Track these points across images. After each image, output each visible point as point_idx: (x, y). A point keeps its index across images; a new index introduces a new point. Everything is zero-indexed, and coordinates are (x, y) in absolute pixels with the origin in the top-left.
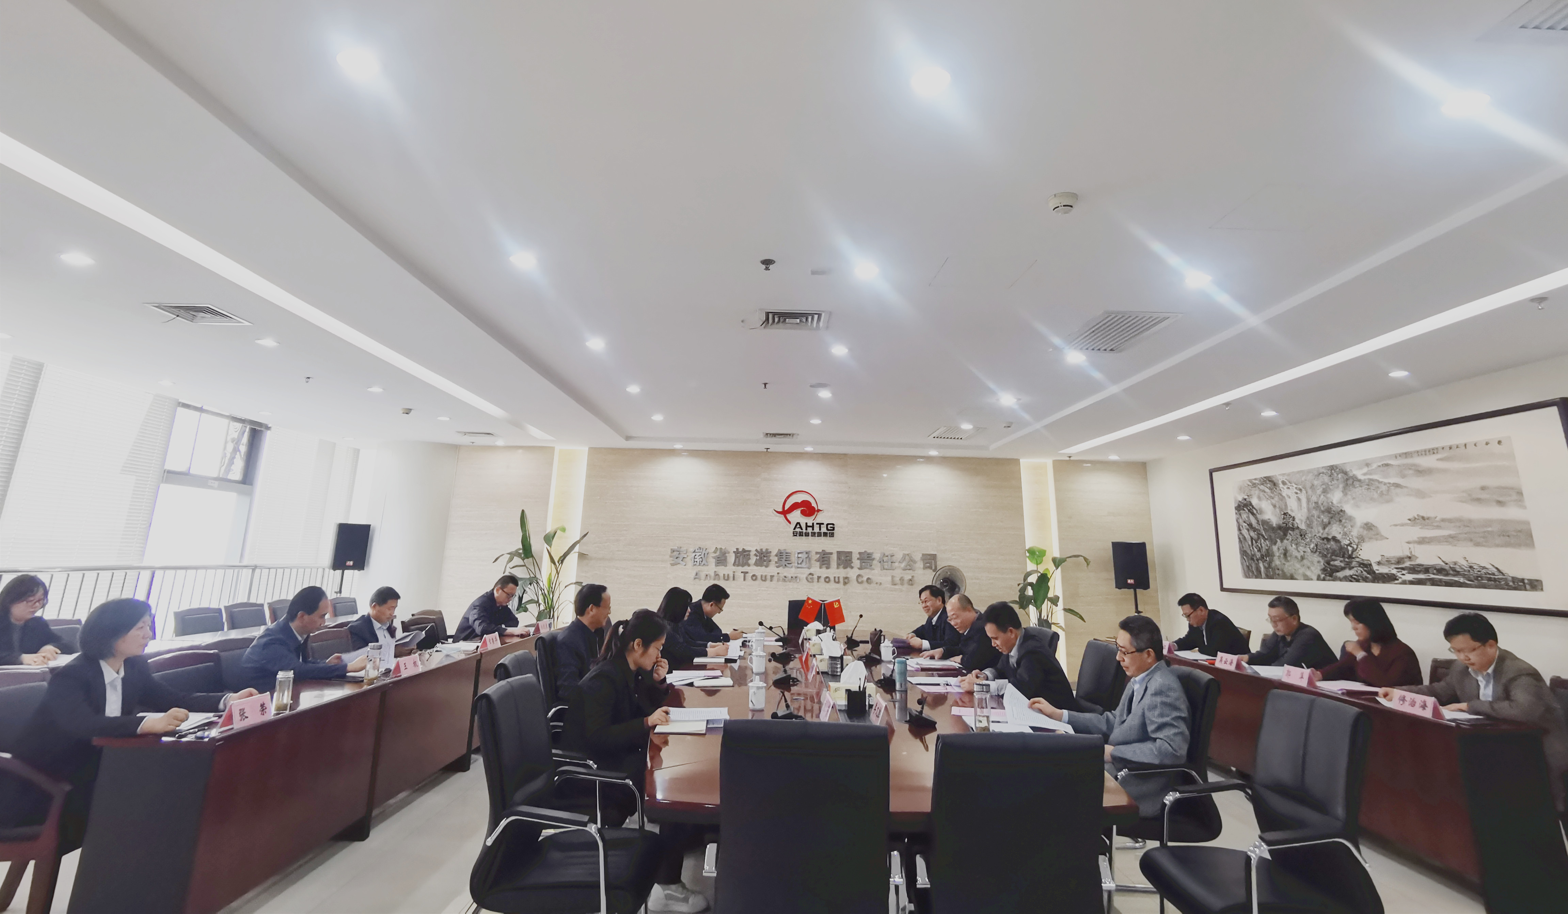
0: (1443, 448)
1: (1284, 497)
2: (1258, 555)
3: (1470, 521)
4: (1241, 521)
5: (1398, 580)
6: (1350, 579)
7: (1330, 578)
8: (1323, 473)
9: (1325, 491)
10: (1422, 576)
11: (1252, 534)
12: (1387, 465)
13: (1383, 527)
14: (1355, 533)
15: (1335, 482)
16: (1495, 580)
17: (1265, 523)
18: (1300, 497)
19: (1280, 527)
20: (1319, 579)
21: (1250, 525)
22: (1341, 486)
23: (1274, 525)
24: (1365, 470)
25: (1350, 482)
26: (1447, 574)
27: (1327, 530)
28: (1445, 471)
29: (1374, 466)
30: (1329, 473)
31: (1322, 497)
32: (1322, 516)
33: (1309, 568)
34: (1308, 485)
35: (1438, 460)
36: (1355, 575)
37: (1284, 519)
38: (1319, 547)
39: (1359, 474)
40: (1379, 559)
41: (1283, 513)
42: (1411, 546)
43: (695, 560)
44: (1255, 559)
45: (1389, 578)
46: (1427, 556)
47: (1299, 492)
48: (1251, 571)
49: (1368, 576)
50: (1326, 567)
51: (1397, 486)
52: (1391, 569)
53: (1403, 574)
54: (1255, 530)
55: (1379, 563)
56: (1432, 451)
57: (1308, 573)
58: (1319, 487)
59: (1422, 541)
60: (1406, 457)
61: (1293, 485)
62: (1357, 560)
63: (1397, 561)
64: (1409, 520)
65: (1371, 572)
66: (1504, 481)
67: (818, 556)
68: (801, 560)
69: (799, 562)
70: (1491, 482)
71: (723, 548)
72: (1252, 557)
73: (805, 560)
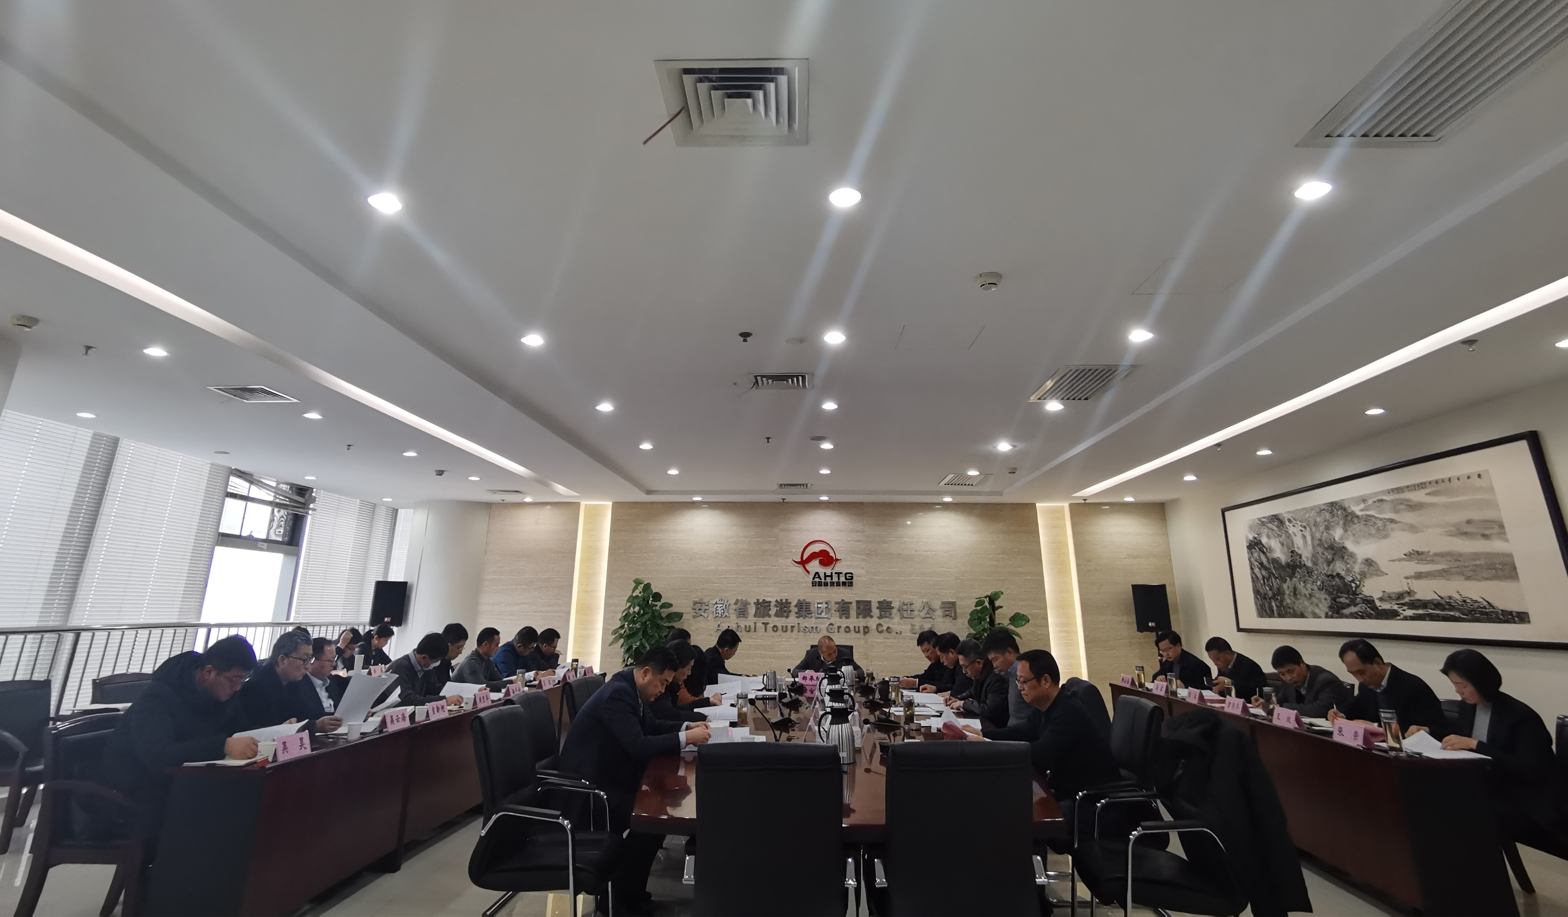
0: (1430, 483)
1: (1290, 535)
2: (1270, 594)
3: (1460, 555)
4: (1253, 560)
5: (1400, 616)
6: (1355, 615)
7: (1337, 615)
8: (1324, 510)
9: (1327, 528)
10: (1421, 612)
11: (1264, 572)
12: (1382, 500)
13: (1383, 564)
14: (1357, 569)
15: (1335, 518)
16: (1487, 614)
17: (1275, 561)
18: (1305, 534)
19: (1288, 565)
20: (1327, 616)
21: (1261, 564)
22: (1341, 522)
23: (1283, 563)
24: (1362, 506)
25: (1349, 518)
26: (1444, 609)
27: (1331, 567)
28: (1433, 505)
29: (1370, 502)
30: (1330, 509)
31: (1325, 533)
32: (1326, 554)
33: (1317, 605)
34: (1312, 523)
35: (1427, 494)
36: (1360, 612)
37: (1292, 557)
38: (1325, 584)
39: (1357, 509)
40: (1380, 595)
41: (1290, 551)
42: (1409, 581)
43: (717, 612)
44: (1267, 597)
45: (1391, 615)
46: (1425, 591)
47: (1303, 529)
48: (1264, 611)
49: (1372, 612)
50: (1332, 603)
51: (1392, 521)
52: (1392, 605)
53: (1404, 610)
54: (1266, 568)
55: (1381, 599)
56: (1420, 486)
57: (1317, 611)
58: (1321, 524)
59: (1419, 576)
60: (1398, 493)
61: (1298, 522)
62: (1360, 596)
63: (1397, 596)
64: (1405, 555)
65: (1374, 608)
66: (1488, 514)
67: (837, 605)
68: (821, 610)
69: (819, 612)
70: (1475, 515)
71: (744, 599)
72: (1264, 597)
73: (824, 610)
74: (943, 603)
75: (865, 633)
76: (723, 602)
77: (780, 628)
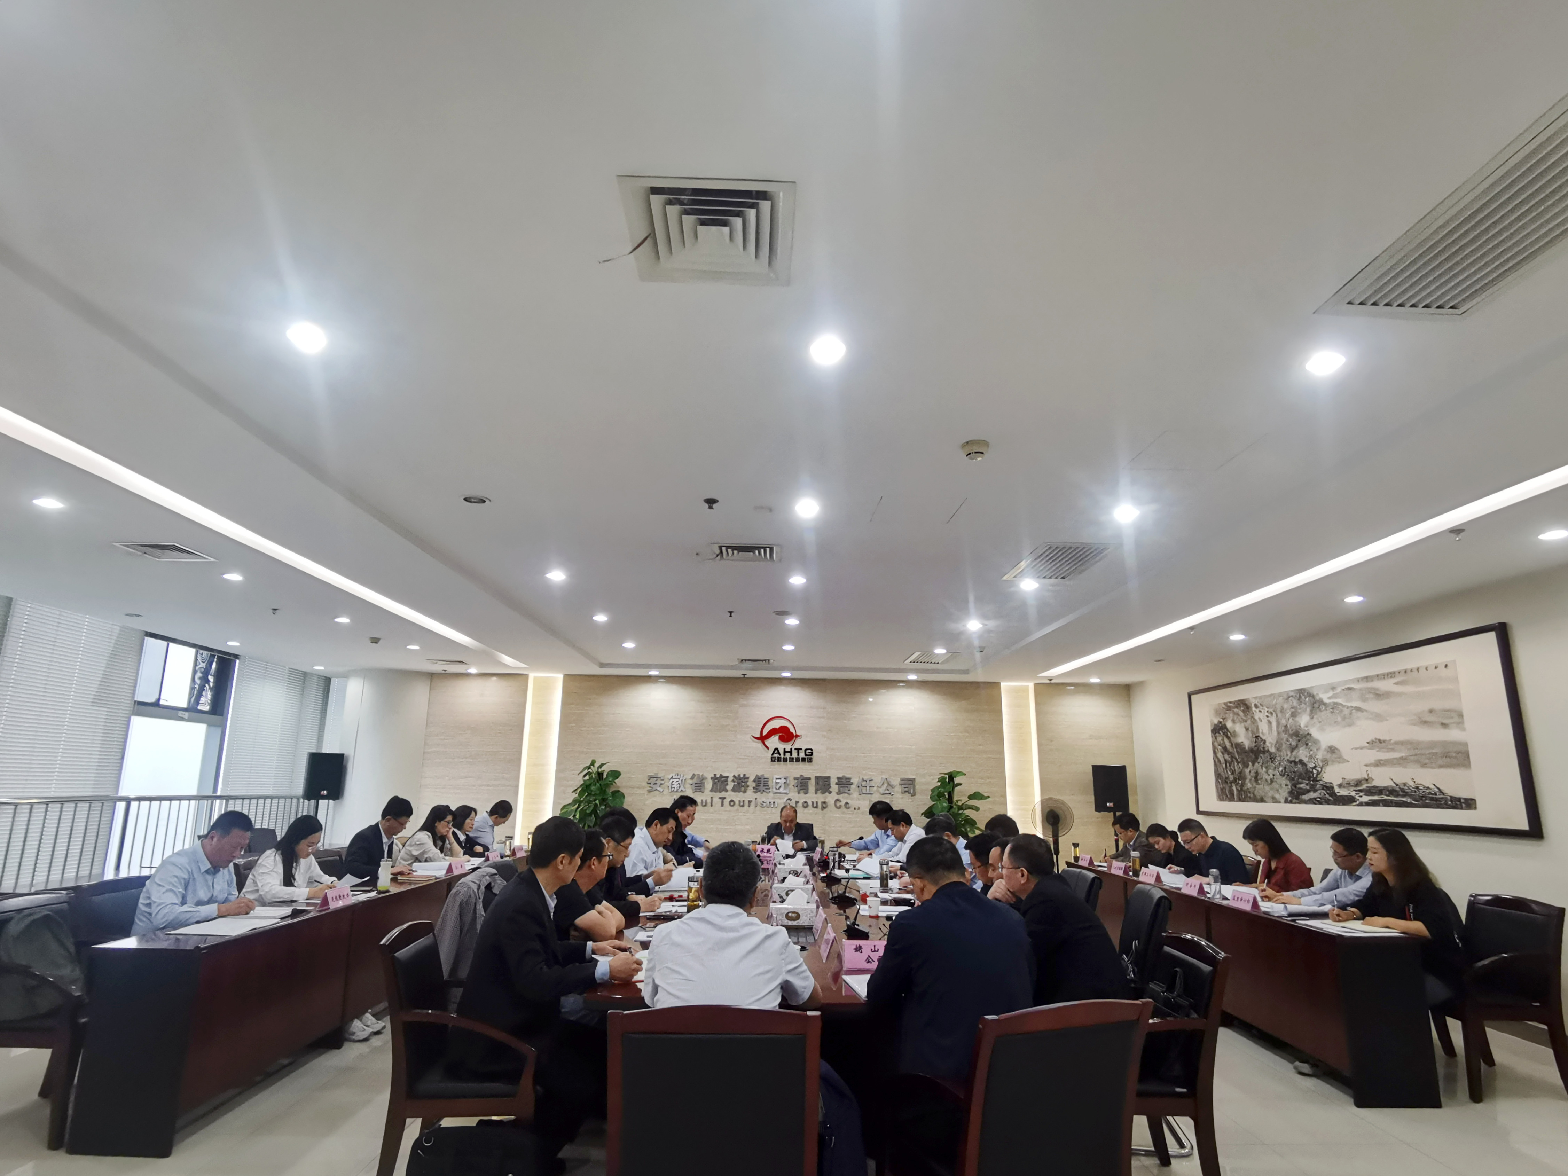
0: (1399, 672)
1: (1255, 720)
2: (1231, 778)
3: (1419, 743)
4: (1216, 744)
5: (1356, 802)
6: (1315, 801)
7: (1297, 801)
8: (1292, 696)
9: (1294, 715)
10: (1376, 798)
11: (1227, 757)
12: (1349, 689)
13: (1345, 751)
14: (1320, 756)
15: (1303, 705)
16: (1437, 800)
17: (1238, 746)
18: (1271, 720)
19: (1251, 750)
20: (1286, 802)
21: (1225, 749)
22: (1308, 710)
23: (1247, 748)
24: (1331, 694)
25: (1316, 705)
26: (1397, 796)
27: (1294, 753)
28: (1400, 694)
29: (1339, 690)
30: (1298, 696)
31: (1291, 720)
32: (1291, 740)
33: (1278, 790)
34: (1279, 707)
35: (1395, 684)
36: (1320, 798)
37: (1256, 742)
38: (1287, 769)
39: (1325, 697)
40: (1340, 781)
41: (1254, 736)
42: (1368, 768)
43: (673, 786)
44: (1229, 782)
45: (1348, 801)
46: (1382, 778)
47: (1269, 715)
48: (1225, 794)
49: (1330, 798)
50: (1293, 790)
51: (1358, 709)
52: (1350, 792)
53: (1361, 797)
54: (1229, 753)
55: (1340, 786)
56: (1390, 676)
57: (1277, 796)
58: (1288, 711)
59: (1378, 764)
60: (1367, 682)
61: (1265, 708)
62: (1321, 782)
63: (1356, 783)
64: (1368, 743)
65: (1333, 794)
66: (1448, 704)
67: (796, 781)
68: (779, 785)
69: (777, 788)
70: (1437, 705)
71: (701, 774)
72: (1226, 780)
73: (783, 786)
74: (902, 780)
75: (823, 808)
76: (679, 777)
77: (737, 803)
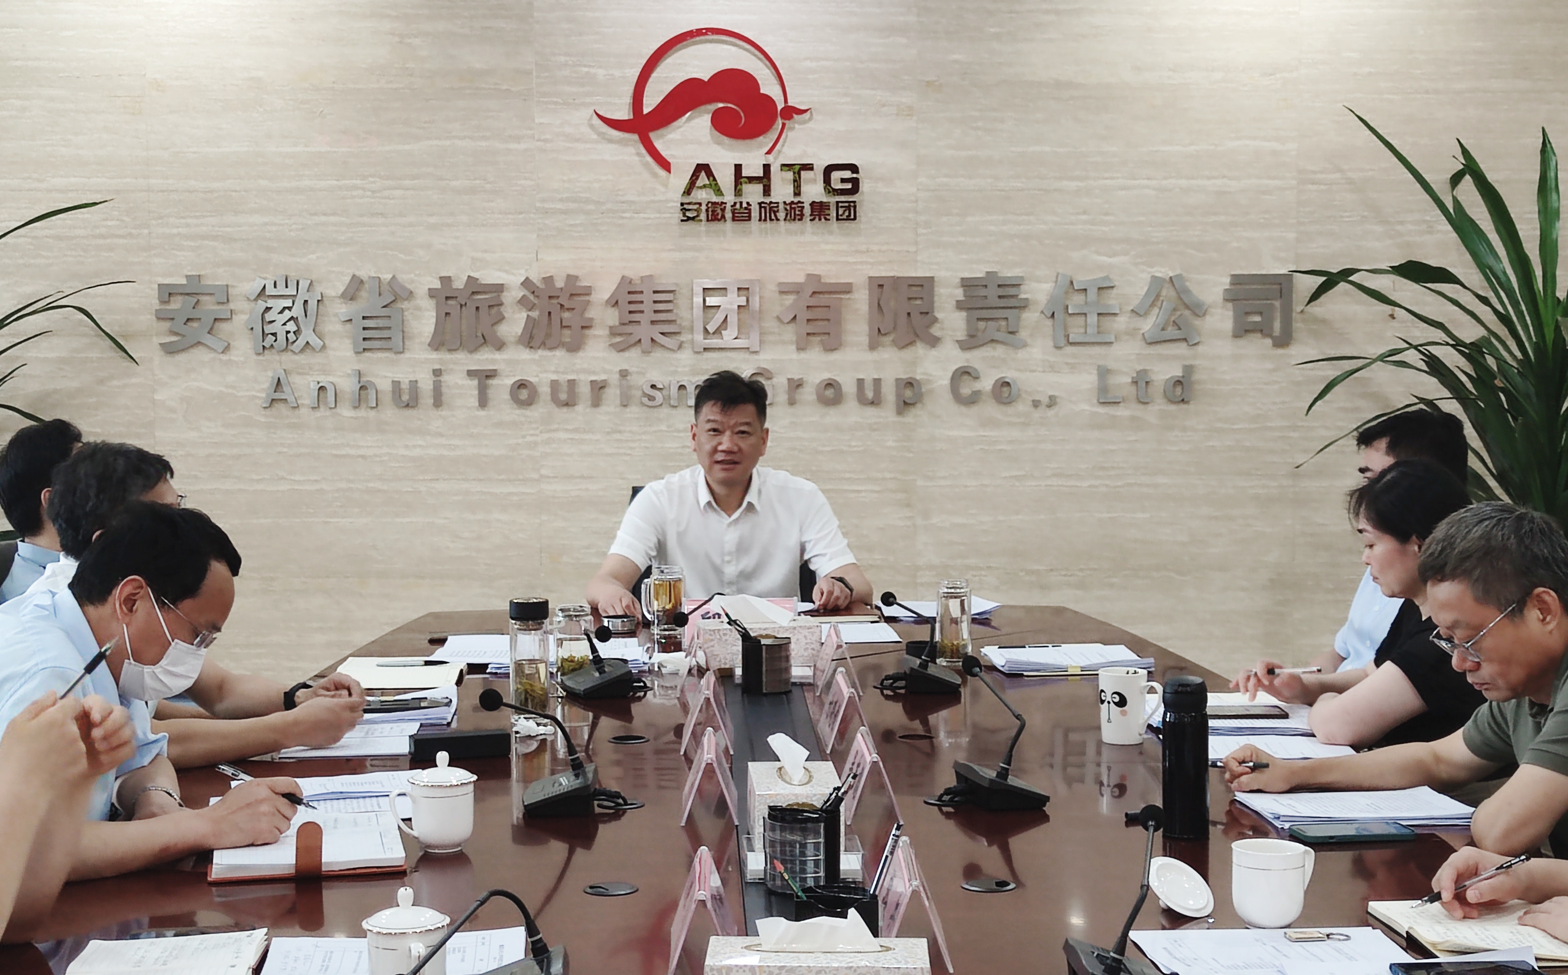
43: (269, 329)
67: (790, 299)
68: (719, 317)
69: (711, 328)
71: (387, 277)
73: (733, 319)
74: (1238, 280)
75: (905, 405)
76: (292, 291)
77: (545, 390)
